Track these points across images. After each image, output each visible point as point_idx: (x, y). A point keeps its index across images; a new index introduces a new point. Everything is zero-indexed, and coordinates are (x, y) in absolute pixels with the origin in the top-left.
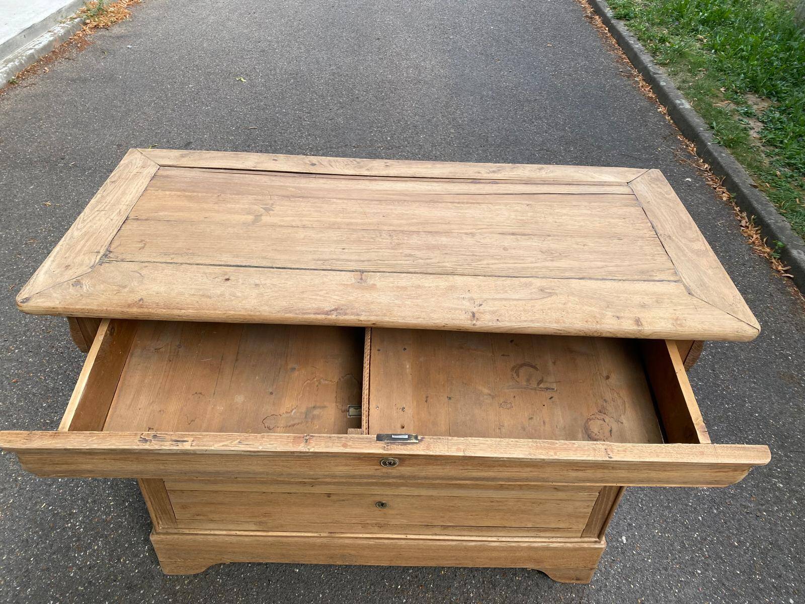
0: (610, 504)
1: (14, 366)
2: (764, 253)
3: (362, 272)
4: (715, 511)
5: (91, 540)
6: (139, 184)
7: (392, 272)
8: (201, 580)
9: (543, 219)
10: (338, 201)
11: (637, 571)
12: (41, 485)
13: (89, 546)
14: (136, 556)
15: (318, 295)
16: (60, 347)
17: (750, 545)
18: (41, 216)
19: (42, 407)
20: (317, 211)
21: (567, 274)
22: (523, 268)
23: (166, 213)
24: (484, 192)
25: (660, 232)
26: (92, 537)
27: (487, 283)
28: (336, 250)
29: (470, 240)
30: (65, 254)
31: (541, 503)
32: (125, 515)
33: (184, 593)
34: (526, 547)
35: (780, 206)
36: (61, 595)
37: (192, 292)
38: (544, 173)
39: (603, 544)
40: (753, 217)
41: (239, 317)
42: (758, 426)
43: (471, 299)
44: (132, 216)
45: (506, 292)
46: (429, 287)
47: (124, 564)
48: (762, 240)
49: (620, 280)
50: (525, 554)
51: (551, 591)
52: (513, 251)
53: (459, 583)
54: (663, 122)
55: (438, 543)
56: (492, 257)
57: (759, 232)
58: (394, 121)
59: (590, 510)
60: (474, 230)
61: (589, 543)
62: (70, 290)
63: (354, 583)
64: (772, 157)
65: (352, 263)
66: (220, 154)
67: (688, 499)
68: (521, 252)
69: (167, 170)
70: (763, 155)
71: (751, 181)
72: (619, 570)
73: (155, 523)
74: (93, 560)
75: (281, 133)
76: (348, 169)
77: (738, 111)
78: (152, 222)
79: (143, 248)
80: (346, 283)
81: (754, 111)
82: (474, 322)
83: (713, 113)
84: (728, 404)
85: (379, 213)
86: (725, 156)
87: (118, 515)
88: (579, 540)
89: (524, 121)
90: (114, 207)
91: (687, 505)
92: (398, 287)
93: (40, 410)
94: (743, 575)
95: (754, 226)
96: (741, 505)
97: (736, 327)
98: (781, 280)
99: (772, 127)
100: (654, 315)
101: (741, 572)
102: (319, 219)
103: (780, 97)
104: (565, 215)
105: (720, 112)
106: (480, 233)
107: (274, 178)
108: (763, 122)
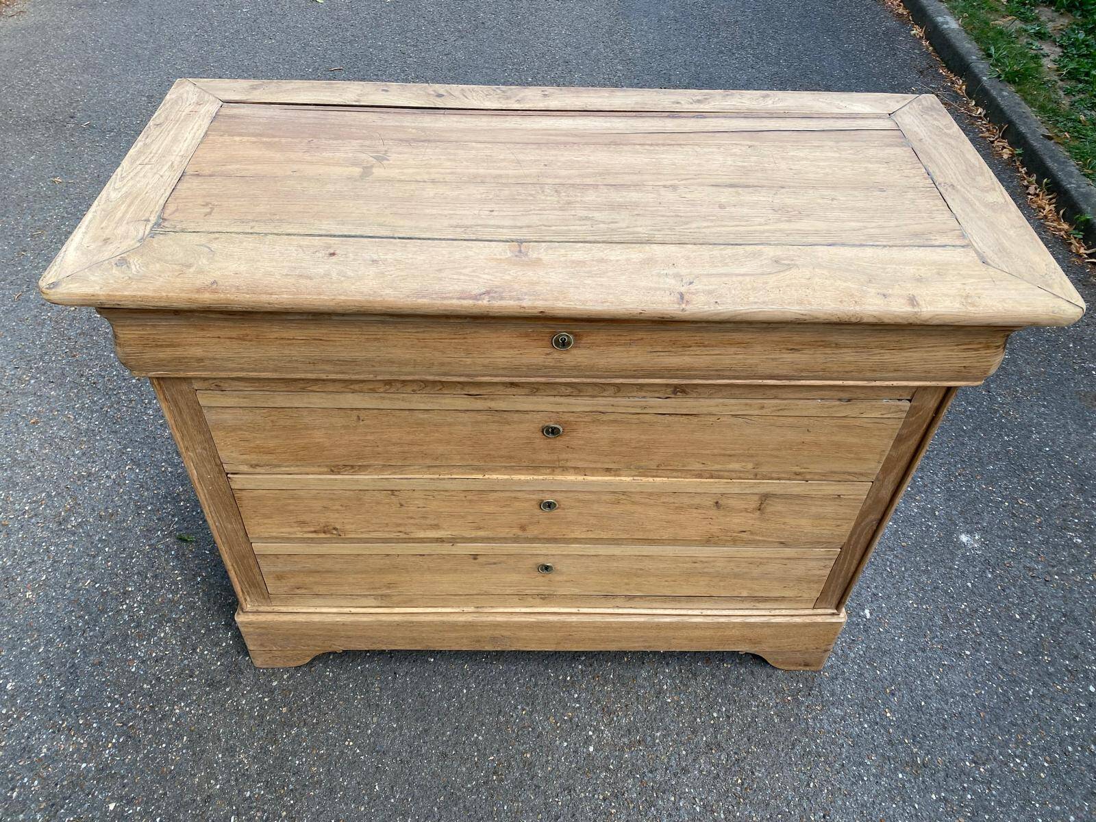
0: (855, 562)
1: (31, 402)
2: (1060, 230)
3: (520, 242)
4: (990, 576)
5: (155, 625)
6: (196, 127)
7: (562, 242)
8: (304, 674)
9: (772, 165)
10: (479, 145)
11: (884, 653)
12: (82, 557)
13: (153, 633)
14: (217, 644)
15: (461, 274)
16: (92, 376)
17: (1037, 617)
18: (49, 197)
19: (74, 455)
20: (449, 160)
21: (811, 240)
22: (748, 232)
23: (238, 166)
24: (686, 130)
25: (939, 180)
26: (155, 622)
27: (699, 253)
28: (481, 213)
29: (670, 196)
30: (102, 222)
31: (761, 563)
32: (197, 594)
33: (284, 690)
34: (740, 623)
35: (1085, 165)
36: (121, 695)
37: (285, 272)
38: (770, 102)
39: (843, 617)
40: (1045, 180)
41: (353, 304)
42: (1049, 464)
43: (677, 276)
44: (190, 171)
45: (726, 264)
46: (617, 261)
47: (202, 655)
48: (1058, 213)
49: (885, 246)
50: (738, 633)
51: (771, 681)
52: (733, 209)
53: (649, 672)
54: (919, 49)
55: (621, 619)
56: (705, 218)
57: (1054, 200)
58: (536, 56)
59: (828, 571)
60: (676, 182)
61: (824, 616)
62: (114, 271)
63: (508, 674)
64: (1074, 95)
65: (505, 231)
66: (306, 84)
67: (952, 560)
68: (745, 210)
69: (232, 107)
70: (1061, 93)
71: (1043, 130)
72: (861, 653)
73: (241, 599)
74: (160, 651)
75: (377, 75)
76: (490, 100)
77: (1026, 31)
78: (219, 179)
79: (210, 213)
80: (499, 257)
81: (1049, 30)
82: (684, 306)
83: (991, 34)
84: (1008, 436)
85: (538, 160)
86: (1007, 96)
87: (188, 593)
88: (811, 612)
89: (721, 52)
90: (163, 159)
91: (951, 568)
92: (573, 262)
93: (72, 459)
94: (1027, 656)
95: (1046, 193)
96: (1025, 567)
97: (1051, 305)
98: (1083, 267)
99: (1074, 52)
100: (935, 292)
101: (1024, 652)
102: (454, 170)
103: (1086, 11)
104: (803, 159)
105: (1001, 33)
106: (684, 185)
107: (385, 116)
108: (1061, 46)
